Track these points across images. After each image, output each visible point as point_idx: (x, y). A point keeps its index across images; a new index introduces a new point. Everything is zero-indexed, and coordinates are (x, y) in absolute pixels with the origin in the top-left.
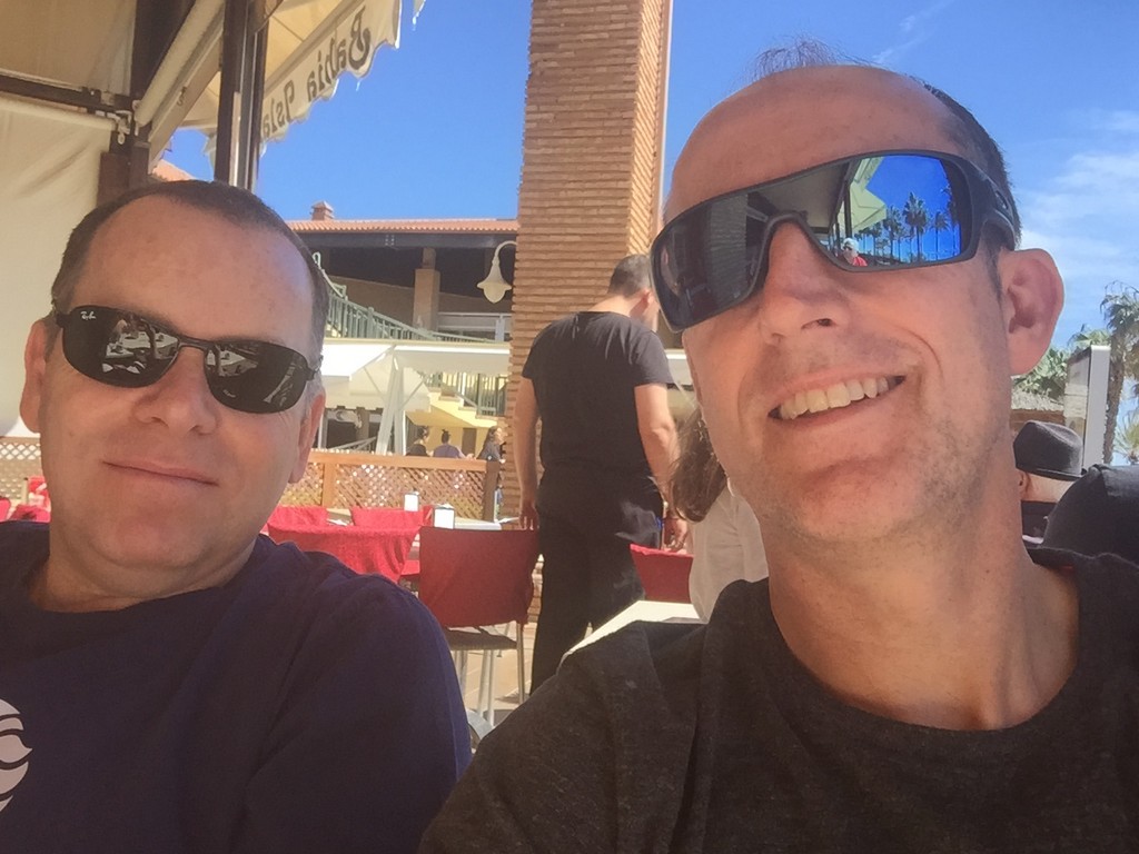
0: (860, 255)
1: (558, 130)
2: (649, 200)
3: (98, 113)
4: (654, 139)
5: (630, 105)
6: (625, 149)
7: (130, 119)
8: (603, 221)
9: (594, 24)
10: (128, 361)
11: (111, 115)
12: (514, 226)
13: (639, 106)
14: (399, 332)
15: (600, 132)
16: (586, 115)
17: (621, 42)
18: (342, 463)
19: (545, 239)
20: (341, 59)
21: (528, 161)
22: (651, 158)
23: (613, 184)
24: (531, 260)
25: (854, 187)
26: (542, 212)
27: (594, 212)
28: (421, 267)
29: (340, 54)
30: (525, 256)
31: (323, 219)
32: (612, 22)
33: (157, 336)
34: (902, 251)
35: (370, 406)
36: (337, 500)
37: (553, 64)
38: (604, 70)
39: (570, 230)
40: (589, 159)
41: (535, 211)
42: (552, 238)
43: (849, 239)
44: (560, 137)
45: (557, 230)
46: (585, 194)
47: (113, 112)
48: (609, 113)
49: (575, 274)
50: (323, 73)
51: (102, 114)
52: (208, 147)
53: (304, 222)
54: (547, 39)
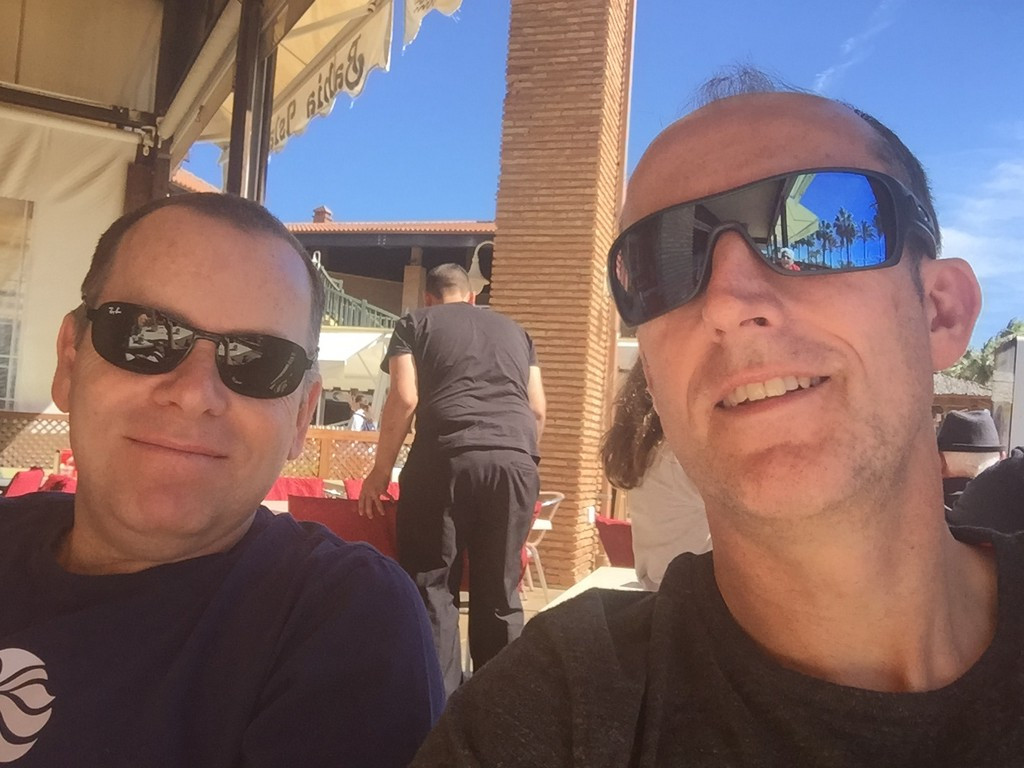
0: (795, 263)
1: (533, 142)
2: (613, 204)
3: (126, 128)
4: (617, 150)
5: (596, 121)
6: (591, 160)
7: (154, 134)
8: (572, 224)
9: (564, 49)
10: (148, 351)
11: (136, 130)
12: (492, 228)
13: (604, 120)
14: (389, 321)
15: (568, 145)
16: (557, 130)
17: (589, 65)
18: (338, 438)
19: (519, 239)
20: (339, 80)
21: (504, 169)
22: (615, 166)
23: (581, 191)
24: (506, 258)
25: (790, 203)
26: (517, 216)
27: (563, 215)
28: (409, 264)
29: (338, 76)
30: (502, 254)
31: (323, 221)
32: (580, 47)
33: (174, 329)
34: (833, 260)
35: (363, 388)
36: (332, 471)
37: (528, 84)
38: (573, 89)
39: (541, 232)
40: (559, 168)
41: (511, 215)
42: (526, 239)
43: (786, 249)
44: (534, 149)
45: (531, 232)
46: (556, 199)
47: (139, 128)
48: (578, 128)
49: (547, 270)
50: (322, 93)
51: (131, 129)
52: (222, 159)
53: (307, 224)
54: (523, 62)
